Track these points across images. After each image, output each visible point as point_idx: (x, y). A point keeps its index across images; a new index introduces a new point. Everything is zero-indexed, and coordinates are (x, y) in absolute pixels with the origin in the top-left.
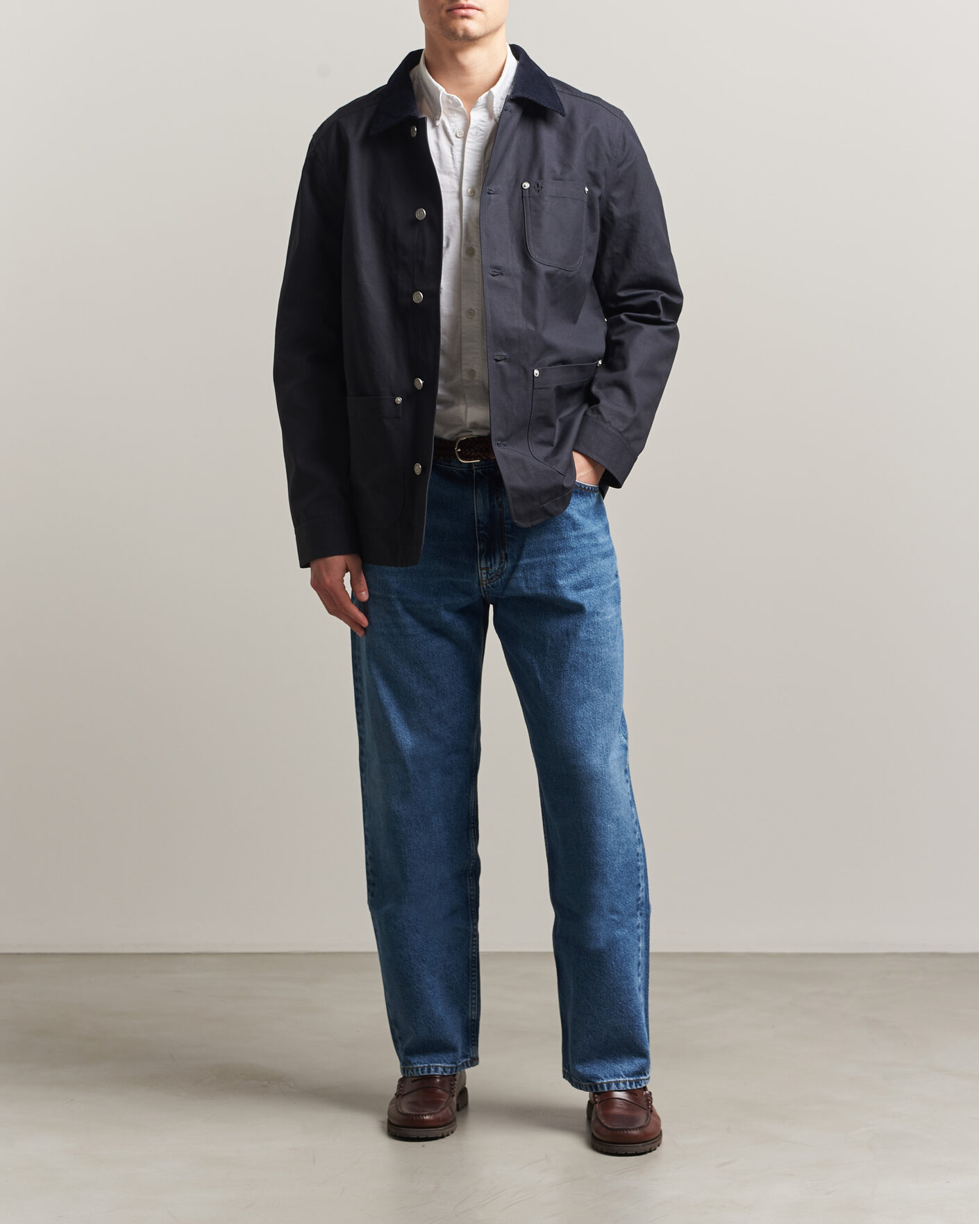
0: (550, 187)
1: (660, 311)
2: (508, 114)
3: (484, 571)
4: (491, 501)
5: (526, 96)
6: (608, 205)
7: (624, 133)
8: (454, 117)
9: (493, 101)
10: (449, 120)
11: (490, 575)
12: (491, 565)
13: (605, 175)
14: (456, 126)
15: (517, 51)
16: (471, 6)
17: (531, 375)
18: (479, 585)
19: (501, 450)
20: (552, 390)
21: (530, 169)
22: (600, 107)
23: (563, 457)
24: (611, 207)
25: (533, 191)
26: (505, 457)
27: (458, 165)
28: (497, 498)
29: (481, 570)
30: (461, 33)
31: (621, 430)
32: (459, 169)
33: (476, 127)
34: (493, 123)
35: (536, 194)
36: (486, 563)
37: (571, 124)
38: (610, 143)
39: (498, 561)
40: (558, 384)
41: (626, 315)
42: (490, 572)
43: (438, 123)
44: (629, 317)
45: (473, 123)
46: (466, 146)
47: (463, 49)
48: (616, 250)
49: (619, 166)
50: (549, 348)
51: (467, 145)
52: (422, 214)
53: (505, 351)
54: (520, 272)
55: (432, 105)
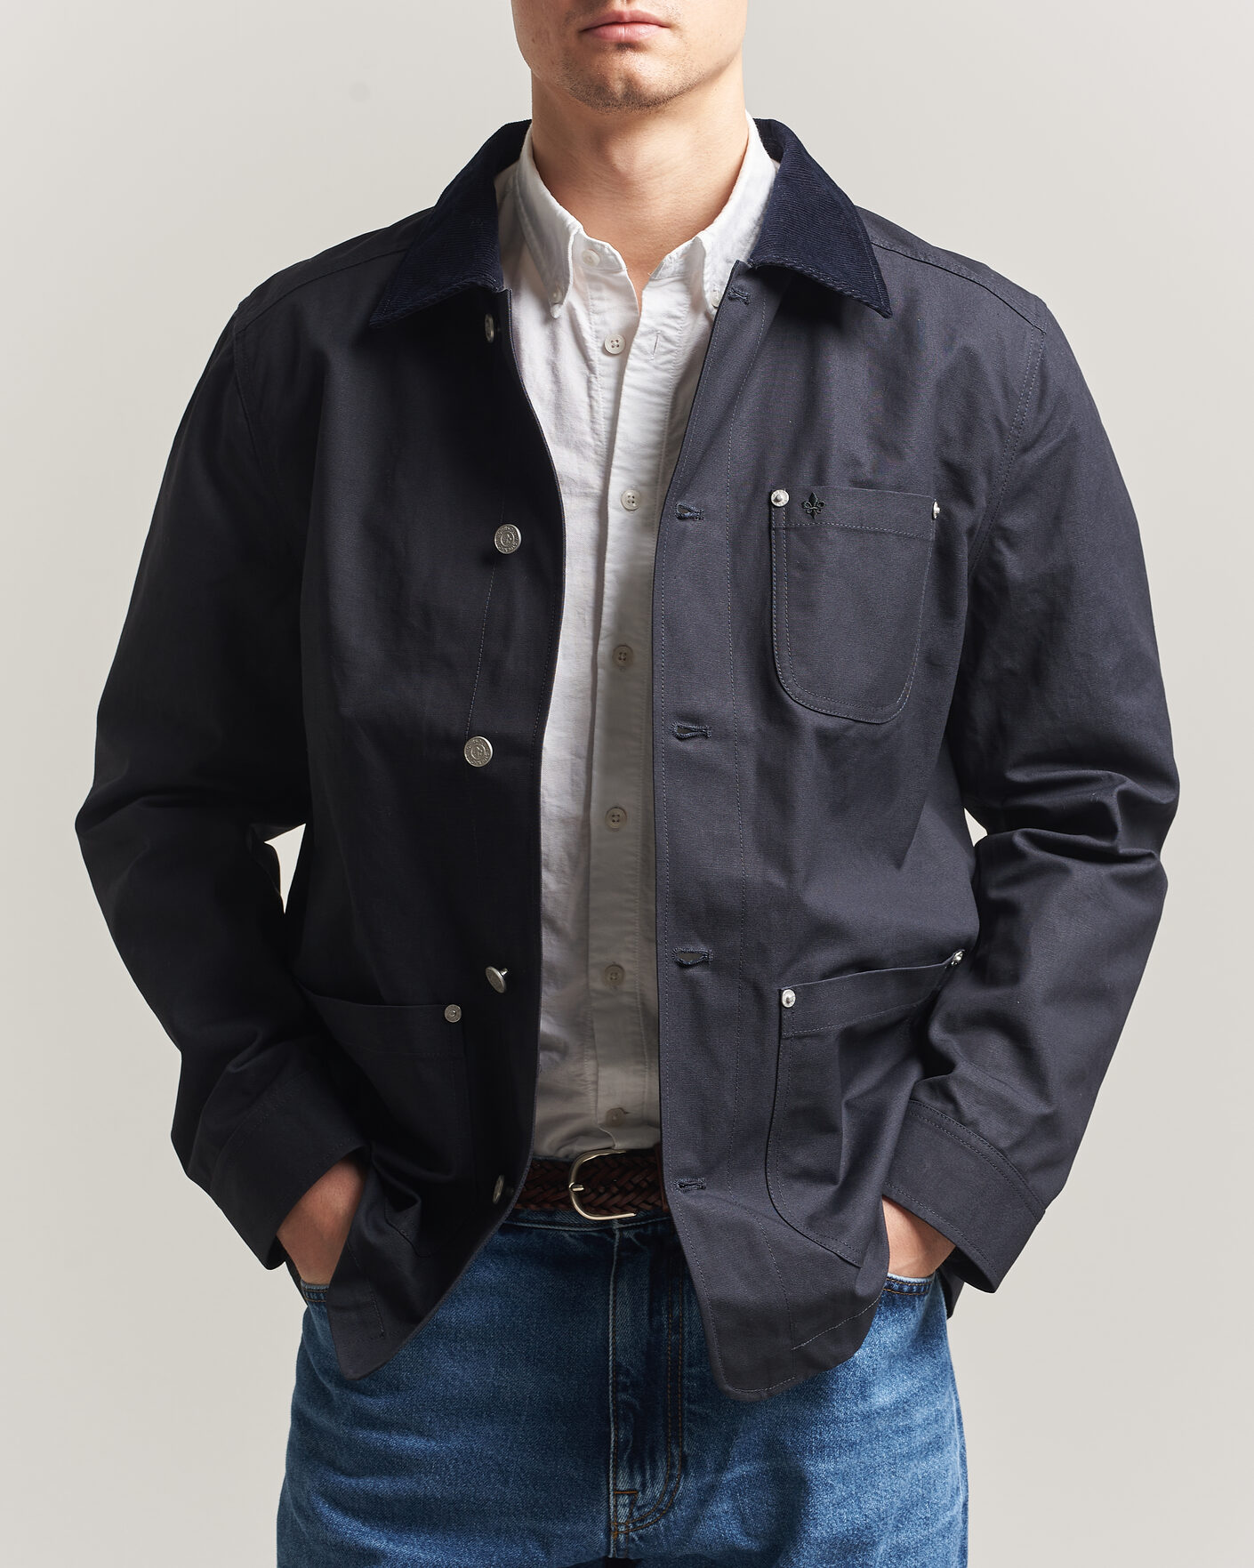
0: (843, 505)
1: (1115, 830)
2: (738, 308)
3: (625, 1500)
4: (652, 1313)
5: (789, 261)
6: (993, 548)
7: (1043, 362)
8: (600, 299)
9: (702, 265)
10: (586, 306)
11: (639, 1508)
12: (644, 1485)
13: (989, 474)
14: (604, 323)
15: (775, 137)
16: (641, 18)
17: (774, 1003)
18: (608, 1536)
19: (692, 1202)
20: (832, 1039)
21: (794, 455)
22: (986, 293)
23: (857, 1217)
24: (1000, 552)
25: (798, 511)
26: (700, 1220)
27: (603, 426)
28: (670, 1308)
29: (616, 1496)
30: (618, 87)
31: (1004, 1144)
32: (604, 436)
33: (653, 331)
34: (702, 323)
35: (806, 522)
36: (631, 1477)
37: (908, 334)
38: (1007, 392)
39: (661, 1476)
40: (847, 1024)
41: (1029, 837)
42: (640, 1503)
43: (559, 312)
44: (1032, 839)
45: (646, 322)
46: (627, 379)
47: (626, 128)
48: (1008, 663)
49: (1025, 450)
50: (827, 931)
51: (629, 377)
52: (509, 538)
53: (704, 940)
54: (752, 729)
55: (544, 265)
